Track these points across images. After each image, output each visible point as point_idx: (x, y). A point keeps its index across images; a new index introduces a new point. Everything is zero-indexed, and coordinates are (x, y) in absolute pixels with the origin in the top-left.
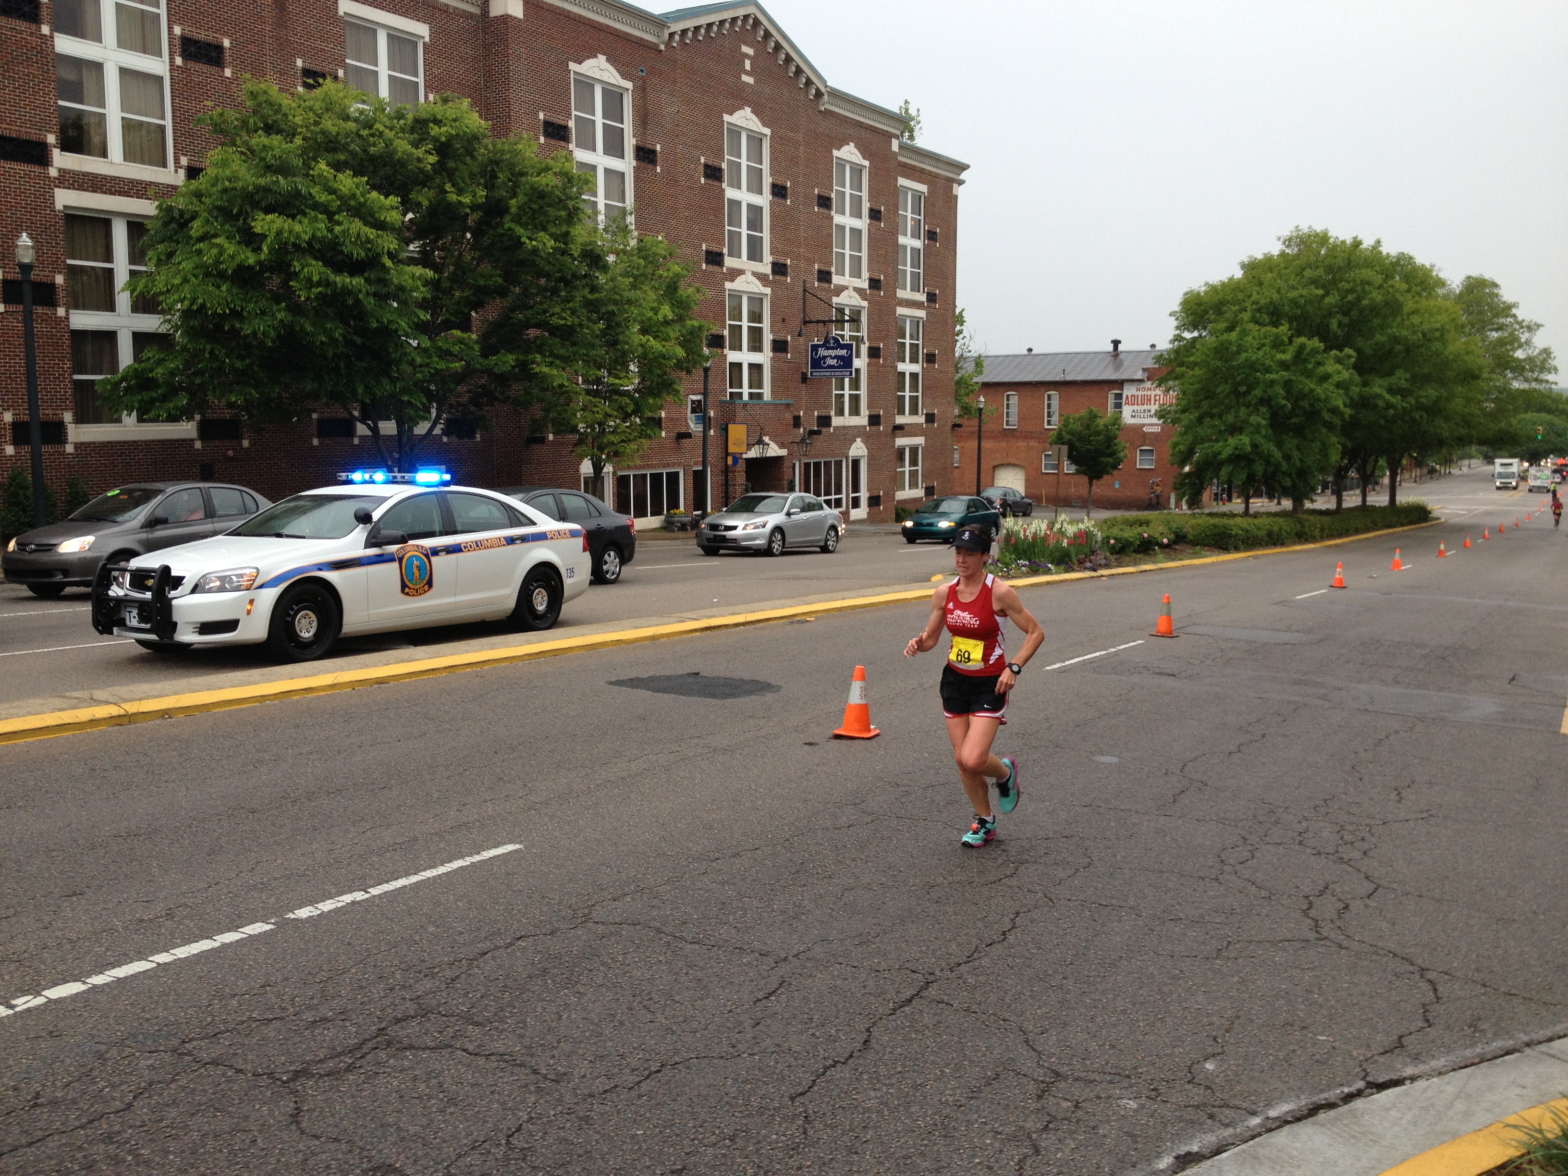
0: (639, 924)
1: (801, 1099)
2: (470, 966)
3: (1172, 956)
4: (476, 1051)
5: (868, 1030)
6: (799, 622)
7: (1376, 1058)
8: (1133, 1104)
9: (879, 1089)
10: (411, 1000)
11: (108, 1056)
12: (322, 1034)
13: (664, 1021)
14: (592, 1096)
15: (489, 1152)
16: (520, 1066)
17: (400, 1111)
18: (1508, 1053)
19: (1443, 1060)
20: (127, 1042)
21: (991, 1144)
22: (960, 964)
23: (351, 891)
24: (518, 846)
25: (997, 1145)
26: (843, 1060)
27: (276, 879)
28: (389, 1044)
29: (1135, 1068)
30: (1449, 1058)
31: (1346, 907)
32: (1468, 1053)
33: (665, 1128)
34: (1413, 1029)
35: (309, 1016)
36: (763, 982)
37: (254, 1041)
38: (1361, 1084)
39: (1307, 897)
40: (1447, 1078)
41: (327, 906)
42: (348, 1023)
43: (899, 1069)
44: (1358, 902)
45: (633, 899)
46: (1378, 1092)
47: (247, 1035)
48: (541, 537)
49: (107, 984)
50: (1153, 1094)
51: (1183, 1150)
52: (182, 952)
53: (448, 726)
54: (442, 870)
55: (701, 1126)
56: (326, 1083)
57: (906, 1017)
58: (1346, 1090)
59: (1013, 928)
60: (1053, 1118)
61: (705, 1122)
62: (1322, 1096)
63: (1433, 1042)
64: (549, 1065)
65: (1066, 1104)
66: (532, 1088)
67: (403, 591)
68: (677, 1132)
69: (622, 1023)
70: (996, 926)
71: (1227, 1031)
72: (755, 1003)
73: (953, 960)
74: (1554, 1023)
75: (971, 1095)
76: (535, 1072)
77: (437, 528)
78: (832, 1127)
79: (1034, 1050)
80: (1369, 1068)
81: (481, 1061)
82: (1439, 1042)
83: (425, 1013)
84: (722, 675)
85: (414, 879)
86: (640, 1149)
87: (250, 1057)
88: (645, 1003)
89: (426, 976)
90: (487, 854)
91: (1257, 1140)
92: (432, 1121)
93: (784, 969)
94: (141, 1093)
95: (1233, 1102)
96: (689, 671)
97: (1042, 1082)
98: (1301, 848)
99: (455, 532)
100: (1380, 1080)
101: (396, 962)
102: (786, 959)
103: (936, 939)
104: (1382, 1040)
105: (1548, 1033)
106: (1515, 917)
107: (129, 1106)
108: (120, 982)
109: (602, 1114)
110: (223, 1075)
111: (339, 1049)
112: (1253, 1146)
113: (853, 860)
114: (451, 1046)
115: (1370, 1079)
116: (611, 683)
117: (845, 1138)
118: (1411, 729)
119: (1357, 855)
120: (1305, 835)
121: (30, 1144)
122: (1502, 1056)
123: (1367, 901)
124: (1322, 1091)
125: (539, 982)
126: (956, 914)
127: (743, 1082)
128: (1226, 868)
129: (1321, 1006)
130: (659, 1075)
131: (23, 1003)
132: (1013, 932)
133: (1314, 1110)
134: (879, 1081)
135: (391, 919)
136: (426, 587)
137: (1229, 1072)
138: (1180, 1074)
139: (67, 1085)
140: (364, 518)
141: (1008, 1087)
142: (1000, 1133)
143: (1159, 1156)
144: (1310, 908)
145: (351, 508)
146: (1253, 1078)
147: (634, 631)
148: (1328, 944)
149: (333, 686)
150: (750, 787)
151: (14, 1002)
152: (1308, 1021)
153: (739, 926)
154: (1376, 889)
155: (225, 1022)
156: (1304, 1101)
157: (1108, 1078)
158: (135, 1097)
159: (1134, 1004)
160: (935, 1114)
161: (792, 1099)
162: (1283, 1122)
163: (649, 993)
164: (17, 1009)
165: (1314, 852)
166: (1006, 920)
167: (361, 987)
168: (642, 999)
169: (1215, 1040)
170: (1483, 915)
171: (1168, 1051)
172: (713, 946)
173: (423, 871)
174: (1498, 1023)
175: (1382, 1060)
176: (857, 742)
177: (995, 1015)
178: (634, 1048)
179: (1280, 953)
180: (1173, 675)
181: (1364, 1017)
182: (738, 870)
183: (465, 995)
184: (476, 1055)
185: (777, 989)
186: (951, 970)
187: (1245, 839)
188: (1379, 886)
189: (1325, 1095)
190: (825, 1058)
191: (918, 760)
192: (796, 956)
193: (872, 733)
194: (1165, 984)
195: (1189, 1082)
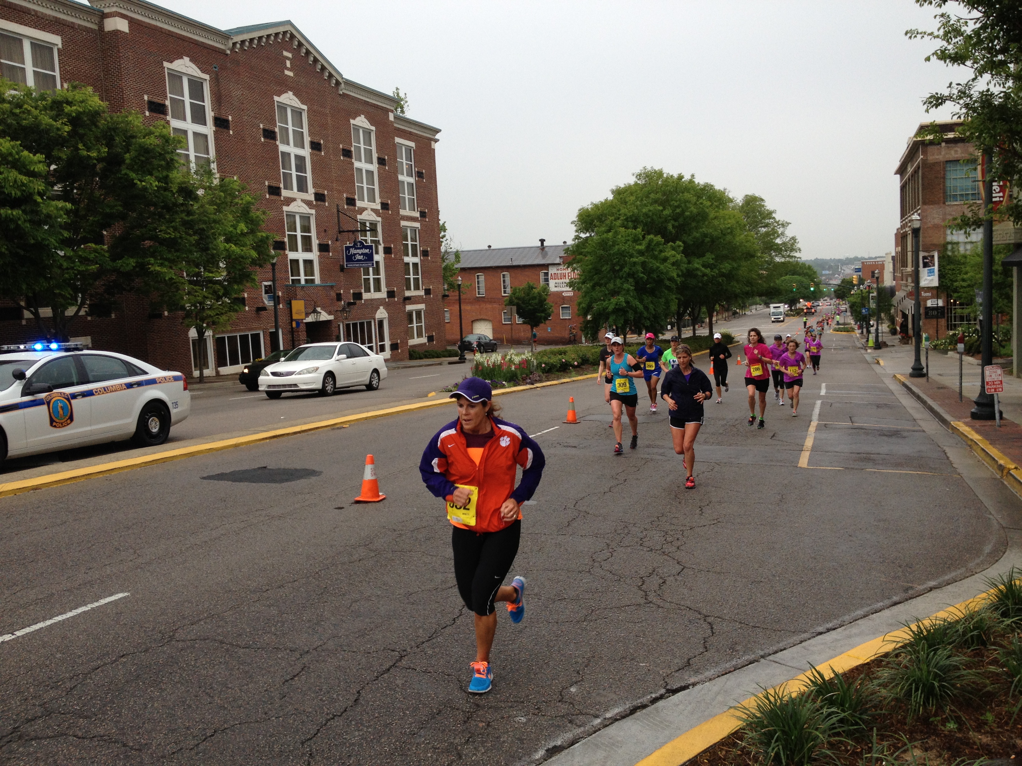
0: (208, 639)
1: (308, 743)
2: (85, 679)
3: (557, 623)
4: (84, 735)
5: (358, 692)
6: (338, 428)
7: (673, 674)
8: (523, 720)
9: (361, 730)
13: (219, 701)
14: (163, 757)
16: (115, 742)
18: (750, 663)
19: (712, 671)
21: (431, 757)
22: (423, 643)
23: (2, 634)
24: (126, 594)
25: (435, 756)
26: (339, 714)
28: (20, 737)
29: (528, 696)
30: (716, 670)
31: (664, 582)
32: (728, 665)
34: (697, 653)
36: (290, 669)
38: (663, 691)
39: (642, 578)
40: (713, 682)
43: (376, 715)
44: (672, 578)
45: (205, 623)
46: (673, 695)
48: (152, 382)
50: (537, 711)
51: (551, 745)
53: (81, 516)
54: (70, 614)
57: (384, 681)
58: (654, 696)
59: (460, 616)
60: (472, 735)
62: (639, 701)
63: (708, 660)
64: (135, 740)
65: (481, 725)
66: (122, 757)
67: (51, 424)
69: (190, 706)
70: (449, 616)
71: (586, 666)
73: (419, 640)
74: (779, 642)
75: (422, 726)
76: (125, 745)
77: (75, 380)
78: (328, 758)
80: (669, 680)
81: (87, 742)
82: (711, 659)
83: (48, 713)
84: (282, 467)
85: (48, 622)
88: (207, 691)
89: (51, 688)
90: (103, 602)
91: (598, 733)
93: (306, 659)
95: (585, 711)
96: (260, 466)
97: (468, 712)
98: (641, 548)
99: (88, 382)
100: (675, 688)
101: (31, 680)
102: (308, 652)
103: (410, 627)
104: (678, 662)
105: (775, 649)
106: (762, 580)
112: (595, 738)
113: (360, 582)
114: (65, 734)
115: (668, 687)
116: (204, 478)
118: (712, 470)
119: (674, 549)
120: (644, 540)
122: (747, 665)
123: (676, 577)
124: (639, 698)
125: (134, 685)
126: (425, 610)
127: (270, 736)
128: (595, 564)
129: (644, 645)
130: (213, 738)
132: (460, 619)
133: (633, 711)
134: (362, 724)
135: (30, 652)
136: (69, 421)
137: (585, 692)
138: (554, 697)
140: (20, 376)
141: (446, 718)
142: (439, 748)
143: (536, 751)
144: (643, 584)
145: (11, 368)
146: (598, 694)
147: (222, 441)
148: (652, 605)
150: (295, 540)
152: (635, 655)
153: (278, 633)
154: (683, 569)
156: (628, 705)
157: (510, 704)
159: (531, 655)
160: (396, 741)
161: (303, 743)
162: (615, 720)
163: (210, 685)
165: (648, 549)
166: (457, 611)
167: (4, 700)
168: (206, 689)
169: (578, 673)
170: (744, 580)
171: (549, 683)
172: (258, 649)
173: (57, 616)
174: (746, 645)
175: (677, 674)
176: (370, 504)
177: (443, 672)
178: (196, 722)
179: (622, 614)
180: (575, 447)
181: (669, 649)
182: (281, 596)
183: (80, 698)
184: (83, 738)
185: (300, 672)
186: (418, 647)
187: (608, 545)
188: (684, 567)
189: (641, 700)
190: (327, 714)
191: (410, 513)
192: (315, 649)
193: (381, 498)
194: (552, 641)
195: (560, 701)
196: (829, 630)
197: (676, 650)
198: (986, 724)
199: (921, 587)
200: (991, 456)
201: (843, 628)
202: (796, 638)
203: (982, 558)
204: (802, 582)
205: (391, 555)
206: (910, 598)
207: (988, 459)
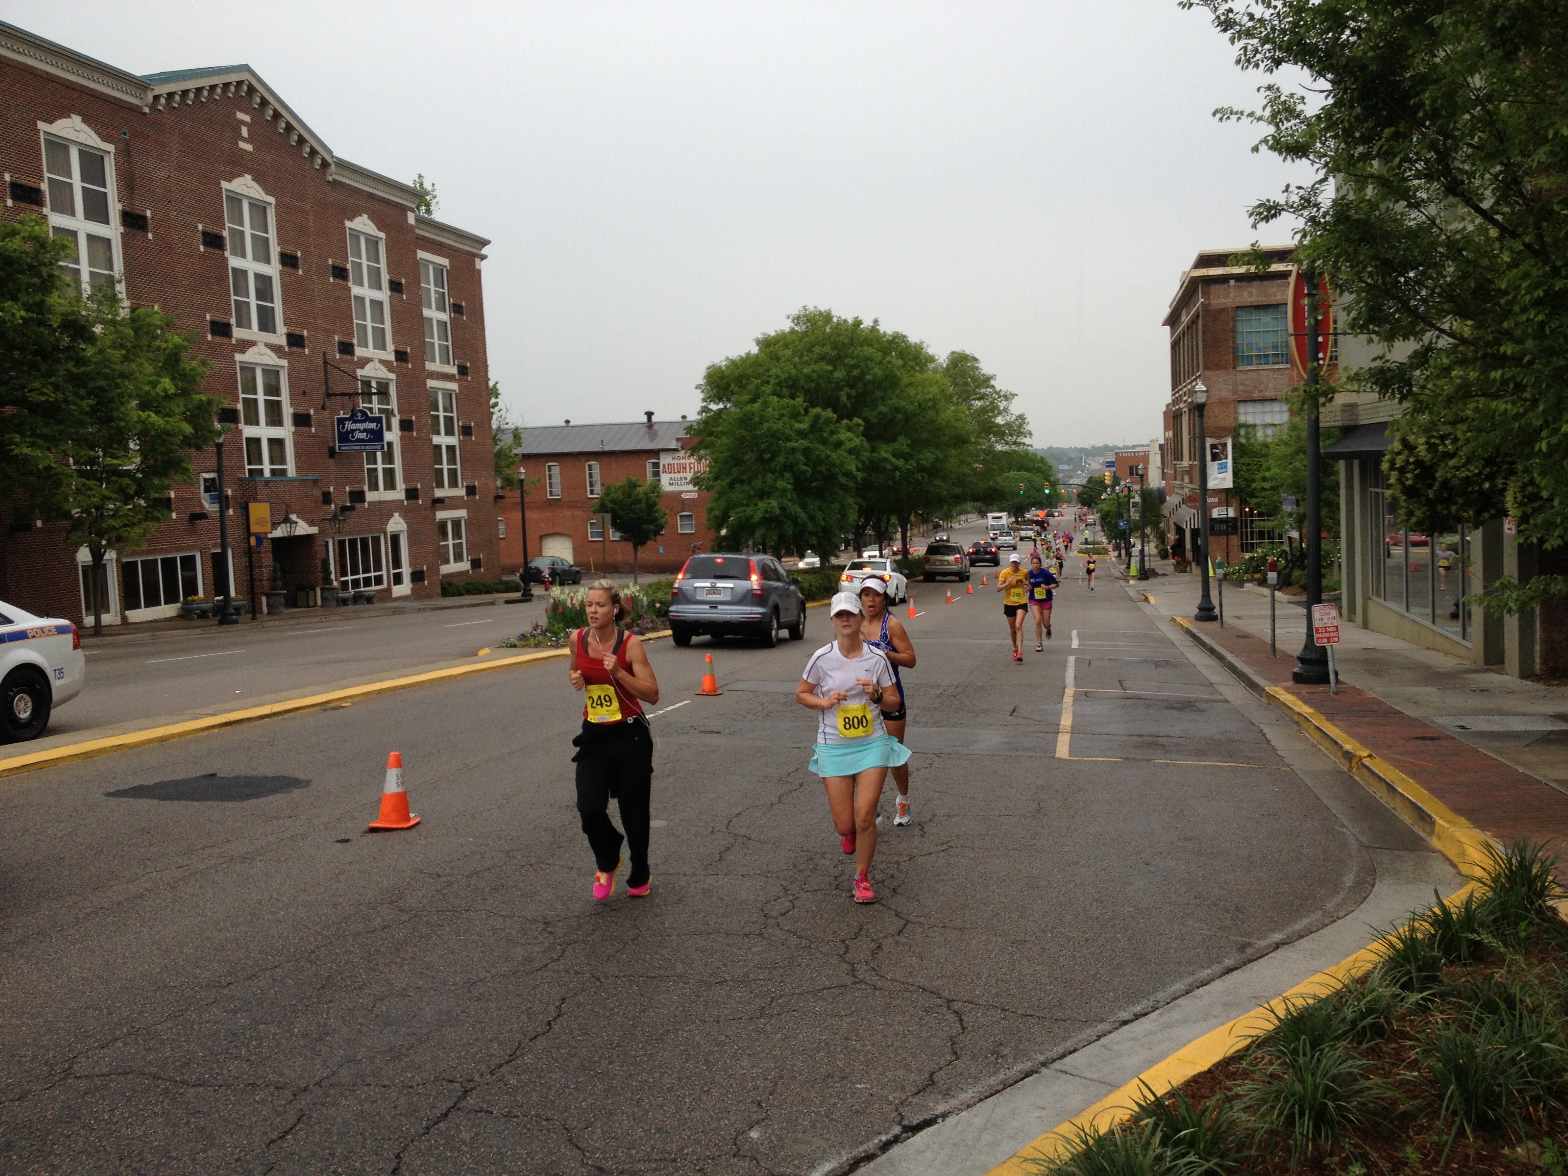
0: (131, 1072)
3: (718, 1021)
6: (333, 709)
7: (910, 1099)
18: (1028, 1075)
19: (970, 1091)
22: (501, 1065)
29: (682, 1150)
30: (975, 1090)
31: (879, 947)
32: (993, 1081)
34: (943, 1063)
36: (278, 1119)
38: (897, 1130)
39: (843, 941)
40: (975, 1109)
44: (890, 940)
45: (125, 1044)
46: (914, 1135)
48: (21, 636)
57: (440, 1134)
58: (884, 1138)
59: (559, 1016)
62: (861, 1149)
63: (961, 1074)
70: (541, 1017)
71: (771, 1094)
72: (268, 1146)
73: (496, 1061)
74: (1064, 1039)
79: (579, 1148)
80: (904, 1111)
82: (966, 1072)
84: (243, 774)
88: (134, 1165)
93: (304, 1101)
95: (777, 1170)
96: (204, 773)
98: (836, 893)
100: (915, 1122)
102: (306, 1089)
103: (476, 1040)
104: (916, 1079)
105: (1061, 1050)
106: (1027, 938)
113: (387, 965)
115: (905, 1122)
116: (109, 795)
119: (887, 894)
120: (840, 879)
122: (1022, 1079)
123: (897, 938)
124: (862, 1143)
126: (499, 1009)
128: (769, 921)
129: (859, 1052)
132: (558, 1020)
133: (855, 1164)
137: (773, 1138)
138: (726, 1149)
144: (846, 953)
146: (796, 1140)
147: (139, 733)
148: (864, 986)
150: (271, 897)
152: (847, 1071)
153: (253, 1057)
154: (905, 925)
156: (845, 1156)
159: (680, 1079)
166: (551, 1008)
168: (132, 1161)
169: (759, 1105)
170: (1000, 939)
171: (714, 1125)
172: (220, 1086)
174: (1016, 1047)
175: (916, 1100)
176: (395, 833)
177: (537, 1116)
179: (820, 1003)
180: (718, 732)
181: (899, 1058)
182: (254, 994)
185: (295, 1125)
186: (492, 1073)
187: (786, 889)
188: (907, 922)
189: (864, 1147)
191: (462, 846)
192: (318, 1084)
193: (412, 823)
194: (712, 1052)
195: (734, 1156)
196: (1137, 1017)
197: (909, 1059)
198: (1406, 1164)
199: (1262, 943)
200: (1332, 739)
201: (1158, 1012)
202: (1090, 1032)
203: (1341, 895)
204: (1087, 940)
205: (436, 918)
206: (1250, 961)
207: (1327, 743)
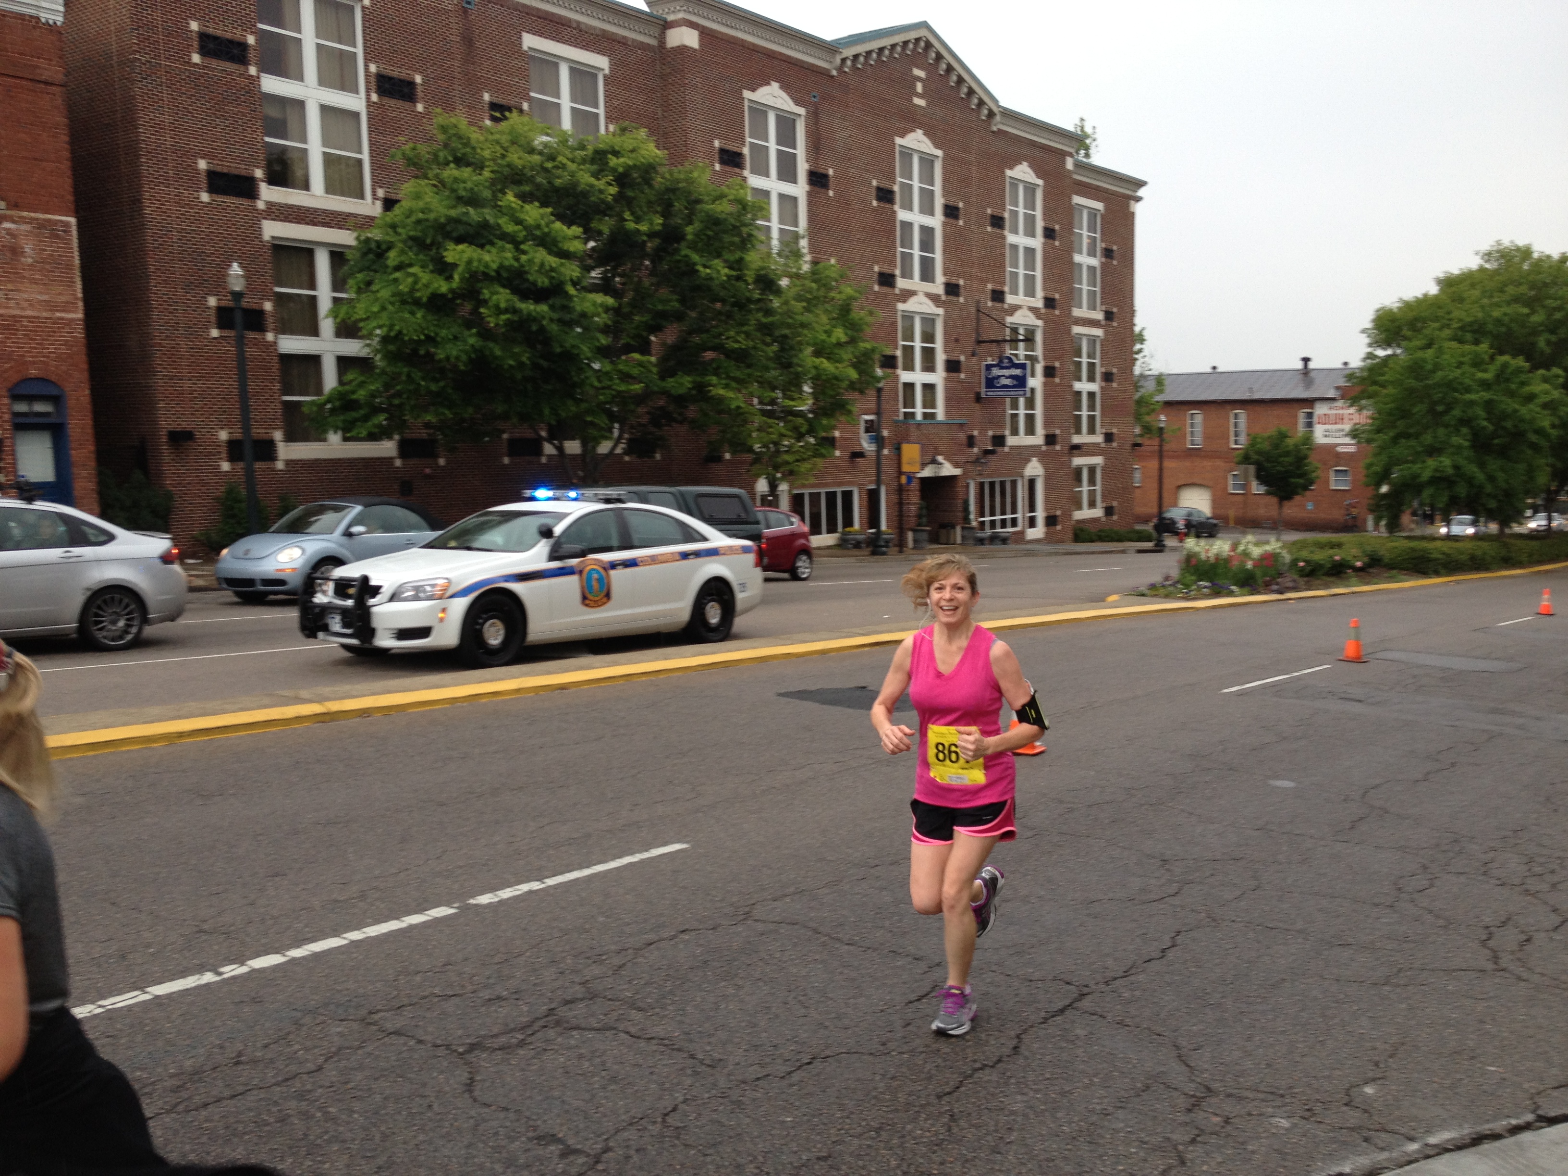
0: (797, 923)
1: (947, 1098)
2: (636, 955)
3: (1338, 981)
4: (639, 1034)
5: (1018, 1037)
7: (1549, 1092)
8: (1285, 1123)
9: (1026, 1094)
10: (580, 984)
11: (302, 1022)
12: (496, 1011)
13: (817, 1015)
14: (744, 1082)
15: (646, 1128)
16: (679, 1050)
17: (564, 1086)
20: (321, 1010)
21: (1136, 1153)
22: (1115, 979)
23: (528, 880)
24: (686, 847)
25: (1142, 1154)
26: (991, 1064)
27: (461, 867)
28: (558, 1023)
29: (1291, 1088)
31: (1527, 940)
33: (814, 1116)
35: (486, 994)
36: (916, 985)
37: (435, 1014)
38: (1530, 1117)
39: (1487, 928)
41: (506, 894)
42: (521, 1003)
43: (1048, 1076)
44: (1543, 935)
45: (793, 900)
46: (1549, 1126)
47: (429, 1009)
48: (713, 552)
49: (303, 958)
50: (1308, 1114)
51: (1334, 1170)
52: (373, 931)
53: (622, 731)
54: (611, 865)
55: (848, 1118)
56: (499, 1056)
57: (1057, 1026)
58: (1514, 1122)
59: (1173, 946)
60: (1202, 1132)
61: (852, 1113)
62: (1487, 1126)
64: (705, 1051)
65: (1216, 1119)
66: (689, 1072)
67: (583, 602)
68: (826, 1121)
70: (1155, 943)
71: (1391, 1056)
72: (908, 1005)
73: (1110, 974)
75: (1119, 1105)
76: (692, 1057)
77: (615, 543)
78: (977, 1127)
79: (1188, 1066)
80: (1540, 1101)
81: (642, 1044)
83: (593, 996)
85: (586, 872)
86: (787, 1135)
87: (430, 1029)
88: (800, 998)
89: (593, 962)
90: (656, 852)
91: (1414, 1165)
92: (594, 1096)
93: (938, 974)
94: (331, 1057)
95: (1391, 1127)
96: (857, 685)
97: (1193, 1096)
98: (1485, 878)
99: (632, 547)
100: (1552, 1114)
101: (567, 948)
103: (1092, 952)
104: (1557, 1074)
107: (320, 1069)
108: (316, 956)
109: (754, 1100)
110: (405, 1044)
111: (512, 1026)
112: (1406, 1172)
114: (615, 1029)
115: (1540, 1112)
116: (784, 694)
117: (989, 1138)
119: (1545, 887)
120: (1490, 866)
121: (233, 1097)
123: (1552, 934)
124: (1488, 1121)
125: (700, 973)
126: (1115, 929)
127: (892, 1078)
128: (1402, 895)
129: (1493, 1037)
130: (810, 1066)
131: (230, 971)
132: (1173, 950)
133: (1477, 1140)
134: (1026, 1085)
135: (564, 909)
136: (605, 599)
137: (1389, 1097)
138: (1337, 1096)
139: (266, 1046)
140: (546, 533)
141: (1157, 1099)
142: (1145, 1143)
144: (1488, 939)
146: (1414, 1104)
147: (805, 645)
148: (1506, 975)
149: (518, 691)
151: (222, 970)
152: (1478, 1051)
154: (1563, 923)
155: (409, 996)
156: (1466, 1131)
157: (1261, 1096)
158: (326, 1060)
159: (1294, 1026)
160: (1081, 1121)
161: (939, 1097)
162: (1443, 1150)
163: (804, 990)
164: (225, 976)
165: (1499, 882)
166: (1167, 938)
167: (535, 970)
169: (1377, 1064)
171: (1327, 1073)
173: (595, 864)
175: (1556, 1093)
177: (1149, 1028)
178: (788, 1040)
179: (1453, 982)
180: (1360, 701)
181: (1539, 1050)
182: (896, 878)
183: (630, 982)
184: (638, 1038)
186: (1107, 983)
187: (1425, 867)
188: (1566, 920)
190: (975, 1061)
191: (1084, 778)
194: (1329, 1007)
195: (1346, 1105)
205: (1057, 838)
